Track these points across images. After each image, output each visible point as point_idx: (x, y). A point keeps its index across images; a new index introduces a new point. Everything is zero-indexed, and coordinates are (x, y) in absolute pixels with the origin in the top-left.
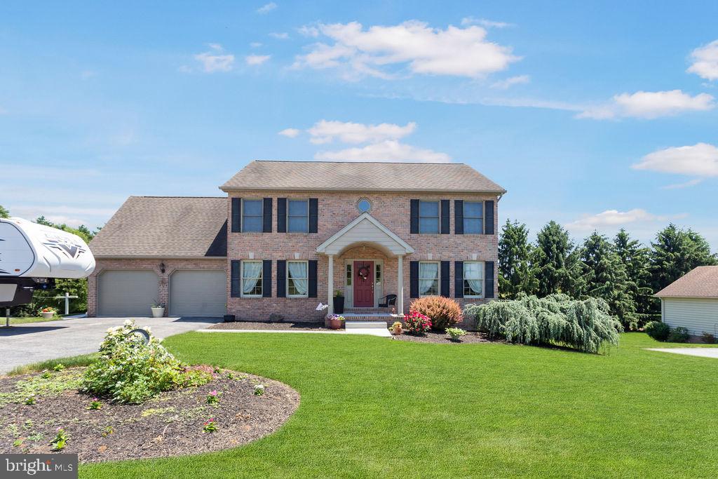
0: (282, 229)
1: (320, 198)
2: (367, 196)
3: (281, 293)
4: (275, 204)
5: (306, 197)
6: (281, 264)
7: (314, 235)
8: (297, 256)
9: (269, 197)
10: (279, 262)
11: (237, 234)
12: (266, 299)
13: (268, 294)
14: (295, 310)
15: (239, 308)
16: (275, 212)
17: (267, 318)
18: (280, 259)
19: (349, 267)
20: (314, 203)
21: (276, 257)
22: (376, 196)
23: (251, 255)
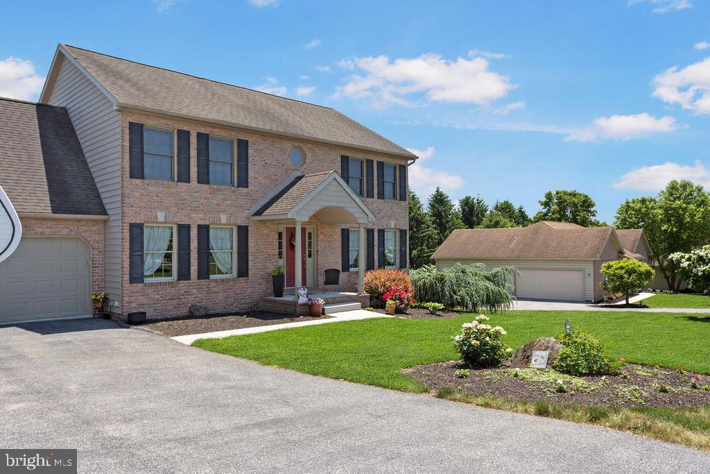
0: (204, 178)
1: (251, 139)
2: (301, 145)
3: (204, 273)
4: (194, 141)
5: (234, 136)
6: (204, 230)
7: (243, 190)
8: (224, 219)
9: (185, 128)
10: (200, 227)
11: (138, 181)
12: (183, 283)
13: (184, 275)
14: (221, 296)
15: (142, 299)
16: (193, 153)
17: (185, 311)
18: (201, 222)
19: (280, 235)
20: (243, 145)
21: (196, 220)
22: (309, 146)
23: (161, 216)
